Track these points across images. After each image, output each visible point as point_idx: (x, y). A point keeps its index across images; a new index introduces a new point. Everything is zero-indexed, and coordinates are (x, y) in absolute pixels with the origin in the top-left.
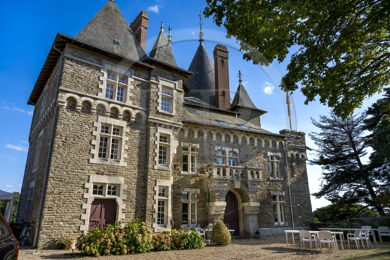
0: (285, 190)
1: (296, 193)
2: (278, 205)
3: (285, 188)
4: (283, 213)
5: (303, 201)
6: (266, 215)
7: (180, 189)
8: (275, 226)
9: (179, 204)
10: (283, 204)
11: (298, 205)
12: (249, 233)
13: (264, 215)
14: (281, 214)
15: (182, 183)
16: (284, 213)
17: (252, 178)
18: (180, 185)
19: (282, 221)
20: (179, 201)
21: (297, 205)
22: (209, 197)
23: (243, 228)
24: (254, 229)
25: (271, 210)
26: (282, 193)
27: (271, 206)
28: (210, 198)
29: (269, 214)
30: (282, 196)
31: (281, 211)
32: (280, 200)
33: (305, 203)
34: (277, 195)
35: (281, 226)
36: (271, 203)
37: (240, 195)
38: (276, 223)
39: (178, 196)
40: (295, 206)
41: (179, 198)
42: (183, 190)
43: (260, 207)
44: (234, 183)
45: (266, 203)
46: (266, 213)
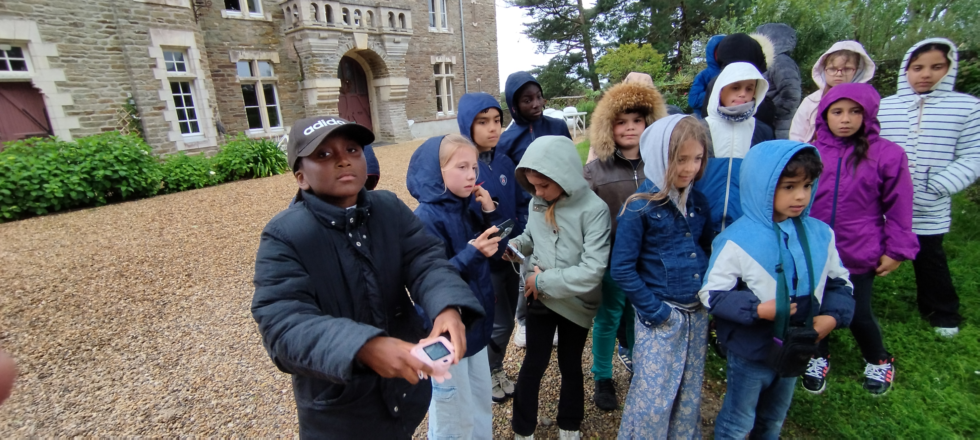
0: (455, 52)
1: (475, 59)
2: (444, 81)
3: (457, 50)
4: (451, 95)
5: (486, 72)
6: (422, 101)
7: (228, 53)
8: (437, 118)
9: (232, 87)
10: (452, 79)
11: (478, 80)
12: (391, 134)
13: (417, 101)
14: (449, 98)
15: (229, 39)
16: (454, 94)
17: (392, 29)
18: (226, 44)
19: (450, 109)
20: (230, 82)
21: (475, 80)
22: (302, 71)
23: (380, 127)
24: (400, 126)
25: (430, 91)
26: (451, 58)
27: (431, 84)
28: (305, 72)
29: (427, 97)
30: (451, 65)
31: (448, 92)
32: (447, 72)
33: (489, 76)
34: (441, 63)
35: (448, 117)
36: (431, 79)
37: (370, 64)
38: (440, 114)
39: (225, 71)
40: (472, 82)
41: (229, 75)
42: (236, 55)
43: (410, 87)
44: (353, 39)
45: (422, 78)
46: (422, 97)
